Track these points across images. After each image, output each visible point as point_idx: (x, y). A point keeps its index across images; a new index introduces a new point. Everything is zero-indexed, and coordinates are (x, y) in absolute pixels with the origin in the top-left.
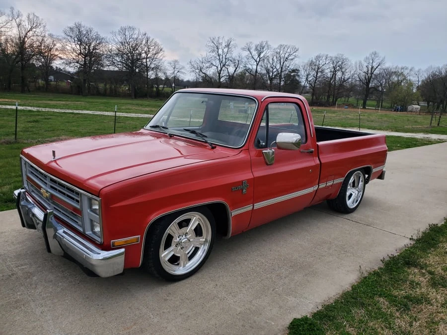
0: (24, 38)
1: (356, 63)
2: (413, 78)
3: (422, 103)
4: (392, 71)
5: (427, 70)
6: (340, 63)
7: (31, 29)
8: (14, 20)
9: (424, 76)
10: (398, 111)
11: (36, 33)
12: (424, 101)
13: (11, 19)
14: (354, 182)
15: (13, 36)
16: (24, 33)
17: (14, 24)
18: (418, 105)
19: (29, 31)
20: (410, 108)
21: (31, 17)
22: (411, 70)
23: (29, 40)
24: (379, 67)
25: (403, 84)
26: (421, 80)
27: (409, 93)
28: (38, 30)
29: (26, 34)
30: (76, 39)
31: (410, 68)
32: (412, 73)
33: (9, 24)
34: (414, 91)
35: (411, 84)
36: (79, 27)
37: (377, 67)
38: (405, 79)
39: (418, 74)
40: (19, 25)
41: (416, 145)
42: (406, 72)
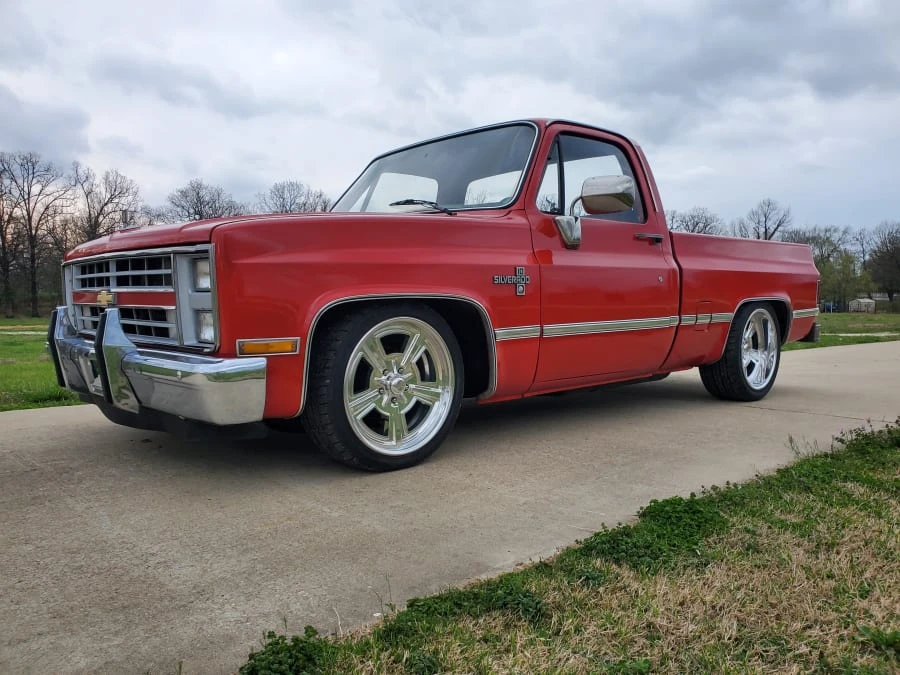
0: (98, 217)
1: (732, 225)
2: (852, 248)
3: (878, 297)
4: (807, 235)
5: (878, 231)
6: (701, 225)
7: (111, 200)
8: (79, 186)
9: (874, 242)
10: (829, 310)
11: (120, 205)
12: (880, 291)
13: (73, 183)
14: (755, 337)
15: (77, 214)
16: (98, 207)
17: (80, 191)
18: (871, 298)
19: (106, 204)
20: (853, 304)
21: (111, 178)
22: (845, 232)
23: (107, 220)
24: (780, 228)
25: (831, 259)
26: (868, 249)
27: (847, 277)
28: (124, 200)
29: (102, 209)
30: (192, 211)
31: (842, 229)
32: (849, 237)
33: (70, 192)
34: (859, 272)
35: (848, 259)
36: (197, 188)
37: (775, 230)
38: (835, 249)
39: (860, 239)
40: (88, 194)
41: (877, 341)
42: (835, 237)
